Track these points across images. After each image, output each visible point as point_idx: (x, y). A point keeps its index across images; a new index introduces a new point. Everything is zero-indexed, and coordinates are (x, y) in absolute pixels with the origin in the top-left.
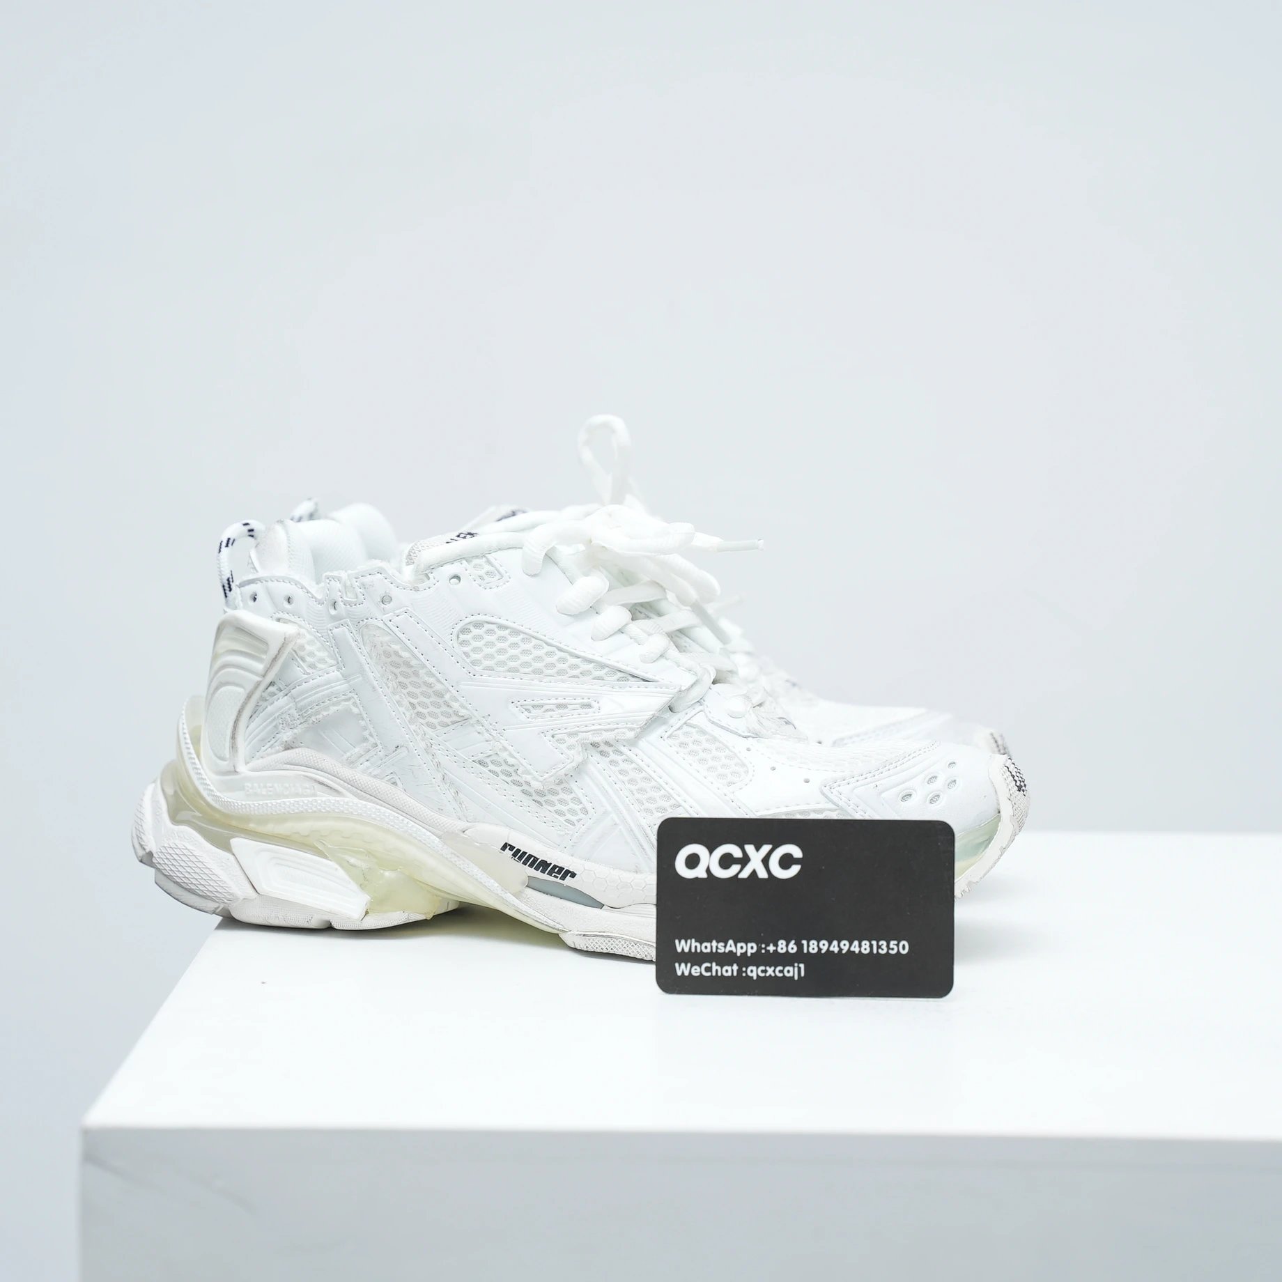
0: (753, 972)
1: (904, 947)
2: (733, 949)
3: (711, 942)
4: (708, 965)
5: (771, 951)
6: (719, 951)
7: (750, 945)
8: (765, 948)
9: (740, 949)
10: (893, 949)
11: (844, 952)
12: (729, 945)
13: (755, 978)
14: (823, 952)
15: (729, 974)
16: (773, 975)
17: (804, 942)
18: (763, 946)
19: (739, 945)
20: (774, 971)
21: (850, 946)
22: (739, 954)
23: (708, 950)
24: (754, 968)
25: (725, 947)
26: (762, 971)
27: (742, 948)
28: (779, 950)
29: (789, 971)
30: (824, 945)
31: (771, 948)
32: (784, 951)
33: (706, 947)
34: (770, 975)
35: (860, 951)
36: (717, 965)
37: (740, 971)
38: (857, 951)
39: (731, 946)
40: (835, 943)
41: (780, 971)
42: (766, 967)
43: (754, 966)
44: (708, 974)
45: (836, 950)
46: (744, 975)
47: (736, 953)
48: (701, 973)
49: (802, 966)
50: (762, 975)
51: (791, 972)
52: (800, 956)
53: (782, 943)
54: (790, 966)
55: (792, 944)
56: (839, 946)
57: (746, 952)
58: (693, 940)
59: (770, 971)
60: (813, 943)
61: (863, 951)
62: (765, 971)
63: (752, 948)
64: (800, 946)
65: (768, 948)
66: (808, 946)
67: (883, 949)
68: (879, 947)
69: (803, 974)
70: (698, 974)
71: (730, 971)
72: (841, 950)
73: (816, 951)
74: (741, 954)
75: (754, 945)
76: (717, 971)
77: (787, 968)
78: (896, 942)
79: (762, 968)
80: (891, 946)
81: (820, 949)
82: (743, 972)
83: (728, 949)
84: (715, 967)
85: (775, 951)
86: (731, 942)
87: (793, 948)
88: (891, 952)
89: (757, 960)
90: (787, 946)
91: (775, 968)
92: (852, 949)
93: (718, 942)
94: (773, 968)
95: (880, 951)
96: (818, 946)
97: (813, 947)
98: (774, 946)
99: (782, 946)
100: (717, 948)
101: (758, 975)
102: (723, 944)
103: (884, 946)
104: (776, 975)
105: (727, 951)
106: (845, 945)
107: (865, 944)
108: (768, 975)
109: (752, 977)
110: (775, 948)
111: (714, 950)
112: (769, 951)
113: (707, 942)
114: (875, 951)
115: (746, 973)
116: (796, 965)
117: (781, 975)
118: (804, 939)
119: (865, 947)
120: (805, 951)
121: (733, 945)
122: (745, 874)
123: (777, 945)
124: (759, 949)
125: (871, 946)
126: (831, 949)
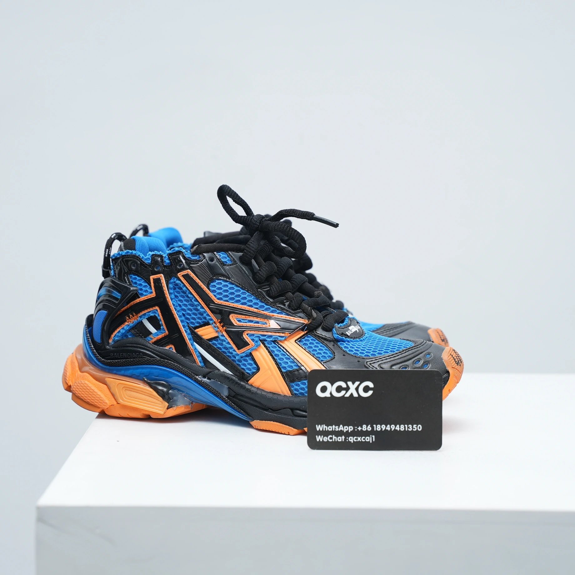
0: (352, 439)
1: (419, 428)
2: (342, 429)
3: (332, 426)
4: (331, 436)
5: (360, 430)
6: (336, 430)
7: (350, 427)
8: (357, 429)
9: (345, 429)
10: (415, 429)
11: (392, 430)
12: (340, 427)
13: (352, 442)
14: (383, 430)
15: (341, 440)
16: (360, 441)
17: (375, 426)
18: (356, 427)
19: (345, 427)
20: (361, 439)
21: (395, 427)
22: (345, 431)
23: (331, 430)
24: (352, 438)
25: (339, 428)
26: (356, 439)
27: (346, 428)
28: (363, 429)
29: (367, 439)
30: (384, 427)
31: (360, 428)
32: (365, 430)
33: (330, 428)
34: (359, 441)
35: (400, 430)
36: (335, 436)
37: (345, 439)
38: (398, 430)
39: (341, 428)
40: (389, 426)
41: (364, 439)
42: (357, 437)
43: (351, 436)
44: (331, 441)
45: (389, 429)
46: (347, 441)
47: (344, 431)
48: (328, 440)
49: (374, 436)
50: (356, 441)
51: (368, 439)
52: (373, 432)
53: (364, 426)
54: (368, 436)
55: (369, 426)
56: (390, 427)
57: (348, 430)
58: (324, 425)
59: (359, 439)
60: (379, 426)
61: (401, 430)
62: (357, 439)
63: (351, 428)
64: (373, 428)
65: (358, 429)
66: (376, 427)
67: (410, 429)
68: (408, 428)
69: (374, 440)
70: (326, 441)
71: (341, 439)
72: (391, 429)
73: (380, 429)
74: (346, 431)
75: (352, 427)
76: (335, 439)
77: (367, 438)
78: (416, 425)
79: (355, 437)
80: (414, 427)
81: (382, 429)
82: (347, 439)
83: (340, 429)
84: (334, 437)
85: (362, 430)
86: (341, 426)
87: (369, 428)
88: (414, 430)
89: (353, 434)
90: (367, 427)
91: (361, 437)
92: (396, 429)
93: (335, 426)
94: (360, 438)
95: (409, 429)
96: (381, 427)
97: (378, 428)
98: (361, 427)
99: (364, 428)
100: (335, 428)
101: (353, 441)
102: (337, 427)
103: (411, 427)
104: (362, 441)
105: (339, 430)
106: (393, 427)
107: (402, 426)
108: (358, 440)
109: (351, 442)
110: (361, 429)
111: (334, 430)
112: (359, 430)
113: (331, 426)
114: (406, 430)
115: (348, 440)
116: (371, 436)
117: (364, 441)
118: (374, 424)
119: (402, 428)
120: (375, 430)
121: (342, 427)
122: (348, 395)
123: (362, 427)
124: (354, 429)
125: (405, 427)
126: (387, 429)
